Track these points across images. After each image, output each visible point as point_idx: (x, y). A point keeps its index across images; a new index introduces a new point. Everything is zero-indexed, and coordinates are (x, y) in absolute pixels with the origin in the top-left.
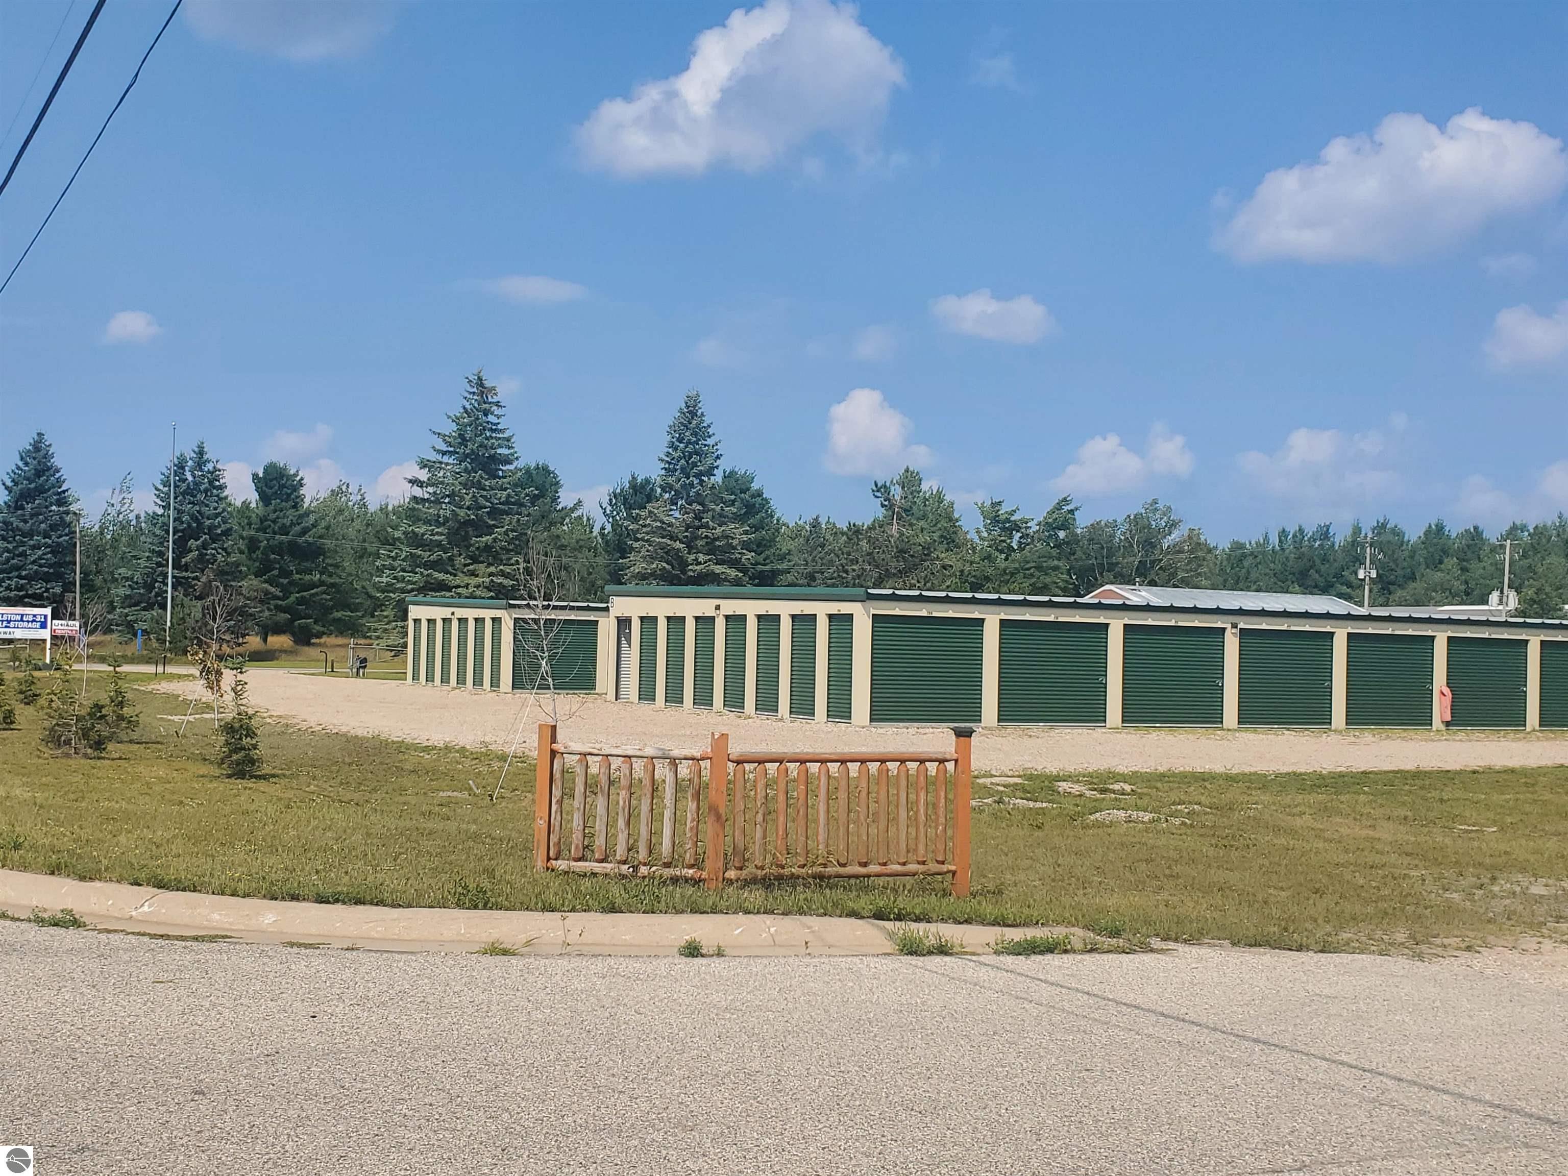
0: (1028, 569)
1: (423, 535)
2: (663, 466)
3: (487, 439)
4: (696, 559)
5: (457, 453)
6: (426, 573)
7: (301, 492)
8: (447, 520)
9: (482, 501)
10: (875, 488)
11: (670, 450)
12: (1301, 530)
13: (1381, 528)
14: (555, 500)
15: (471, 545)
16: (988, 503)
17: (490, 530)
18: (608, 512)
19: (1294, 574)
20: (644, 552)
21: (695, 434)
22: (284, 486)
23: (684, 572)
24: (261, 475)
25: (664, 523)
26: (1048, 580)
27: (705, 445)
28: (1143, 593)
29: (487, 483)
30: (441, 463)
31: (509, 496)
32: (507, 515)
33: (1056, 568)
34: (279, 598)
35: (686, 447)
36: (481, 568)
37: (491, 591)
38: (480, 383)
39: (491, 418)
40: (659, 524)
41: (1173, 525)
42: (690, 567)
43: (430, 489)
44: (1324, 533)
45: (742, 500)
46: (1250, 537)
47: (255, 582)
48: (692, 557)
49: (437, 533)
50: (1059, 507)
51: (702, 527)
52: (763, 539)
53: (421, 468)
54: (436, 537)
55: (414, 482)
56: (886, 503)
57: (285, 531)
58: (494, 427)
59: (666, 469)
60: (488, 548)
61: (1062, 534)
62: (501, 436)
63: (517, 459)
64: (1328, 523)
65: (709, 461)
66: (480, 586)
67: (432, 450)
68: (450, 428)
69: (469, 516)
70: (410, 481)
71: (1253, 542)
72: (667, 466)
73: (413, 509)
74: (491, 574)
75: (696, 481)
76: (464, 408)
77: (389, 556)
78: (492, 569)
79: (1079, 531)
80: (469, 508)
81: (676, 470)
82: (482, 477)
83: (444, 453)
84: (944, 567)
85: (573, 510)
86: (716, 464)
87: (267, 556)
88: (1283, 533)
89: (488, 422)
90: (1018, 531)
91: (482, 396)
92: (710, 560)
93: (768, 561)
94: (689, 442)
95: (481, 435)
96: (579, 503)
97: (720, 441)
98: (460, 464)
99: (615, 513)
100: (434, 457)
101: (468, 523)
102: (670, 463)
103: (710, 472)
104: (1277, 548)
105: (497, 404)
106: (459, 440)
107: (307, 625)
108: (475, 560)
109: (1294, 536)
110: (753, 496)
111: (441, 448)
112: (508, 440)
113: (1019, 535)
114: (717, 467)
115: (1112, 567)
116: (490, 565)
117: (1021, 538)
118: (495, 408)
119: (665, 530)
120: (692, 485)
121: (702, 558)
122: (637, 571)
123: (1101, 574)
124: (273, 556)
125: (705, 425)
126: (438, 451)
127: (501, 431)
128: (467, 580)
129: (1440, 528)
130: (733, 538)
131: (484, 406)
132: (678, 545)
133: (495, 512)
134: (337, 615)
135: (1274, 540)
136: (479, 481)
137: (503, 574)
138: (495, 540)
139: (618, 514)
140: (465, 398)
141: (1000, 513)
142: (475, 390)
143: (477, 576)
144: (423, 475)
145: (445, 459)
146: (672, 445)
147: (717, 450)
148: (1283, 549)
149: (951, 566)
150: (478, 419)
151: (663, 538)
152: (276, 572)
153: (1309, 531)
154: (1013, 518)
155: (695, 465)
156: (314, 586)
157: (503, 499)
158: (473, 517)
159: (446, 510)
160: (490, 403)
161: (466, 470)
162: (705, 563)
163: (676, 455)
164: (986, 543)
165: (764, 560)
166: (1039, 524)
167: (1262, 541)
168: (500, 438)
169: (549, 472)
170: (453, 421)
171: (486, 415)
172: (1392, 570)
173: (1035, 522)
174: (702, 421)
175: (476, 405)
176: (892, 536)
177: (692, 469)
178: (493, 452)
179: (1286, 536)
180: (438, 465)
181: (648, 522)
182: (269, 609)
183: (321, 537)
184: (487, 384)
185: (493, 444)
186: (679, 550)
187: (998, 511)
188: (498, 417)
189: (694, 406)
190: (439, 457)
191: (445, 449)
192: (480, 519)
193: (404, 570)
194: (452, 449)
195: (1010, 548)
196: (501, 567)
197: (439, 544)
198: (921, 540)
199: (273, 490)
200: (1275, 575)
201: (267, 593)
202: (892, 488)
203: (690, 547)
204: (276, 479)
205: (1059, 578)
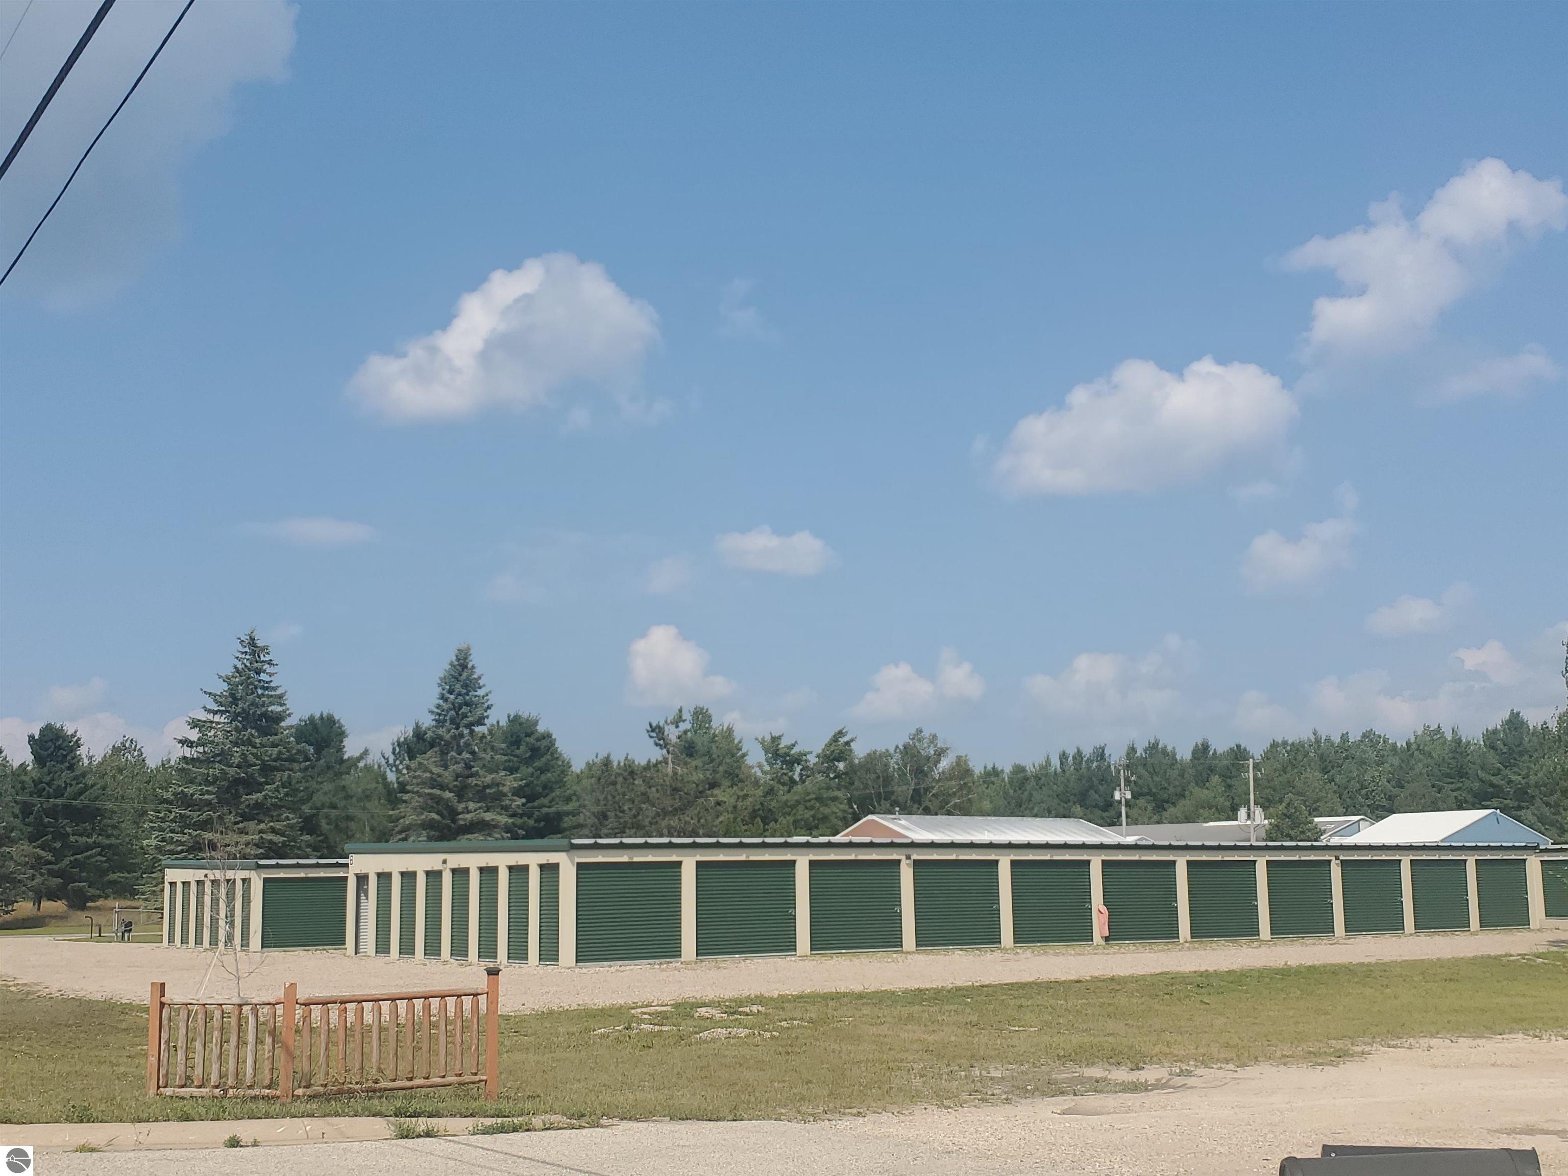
0: (810, 801)
1: (192, 795)
2: (433, 717)
3: (259, 697)
4: (467, 808)
5: (228, 712)
6: (195, 833)
7: (78, 753)
8: (216, 779)
9: (251, 758)
10: (649, 729)
11: (441, 702)
12: (1079, 753)
13: (1153, 748)
14: (340, 750)
15: (242, 803)
16: (768, 738)
17: (259, 788)
18: (391, 761)
19: (1075, 795)
20: (414, 804)
21: (465, 686)
22: (59, 748)
23: (454, 821)
24: (37, 737)
25: (433, 774)
26: (826, 811)
27: (476, 696)
28: (903, 822)
29: (258, 741)
30: (212, 722)
31: (280, 752)
32: (278, 771)
33: (834, 799)
34: (50, 863)
35: (456, 698)
36: (252, 825)
37: (261, 848)
38: (252, 642)
39: (263, 676)
40: (428, 775)
41: (940, 753)
42: (460, 816)
43: (201, 749)
44: (1100, 754)
45: (527, 743)
46: (1031, 761)
47: (26, 847)
48: (462, 805)
49: (208, 792)
50: (835, 739)
51: (472, 775)
52: (550, 782)
53: (191, 728)
54: (206, 797)
55: (185, 742)
56: (661, 742)
57: (59, 793)
58: (266, 685)
59: (436, 720)
60: (258, 805)
61: (841, 766)
62: (273, 693)
63: (289, 715)
64: (1103, 745)
65: (479, 712)
66: (249, 843)
67: (203, 710)
68: (221, 688)
69: (239, 773)
70: (180, 741)
71: (1037, 765)
72: (437, 717)
73: (183, 769)
74: (261, 832)
75: (466, 731)
76: (236, 667)
77: (158, 817)
78: (262, 826)
79: (857, 761)
80: (238, 767)
81: (445, 721)
82: (252, 735)
83: (215, 713)
84: (718, 803)
85: (360, 758)
86: (485, 714)
87: (41, 819)
88: (1063, 756)
89: (260, 681)
90: (799, 764)
91: (254, 655)
92: (480, 808)
93: (553, 803)
94: (460, 694)
95: (253, 693)
96: (366, 752)
97: (490, 692)
98: (231, 723)
99: (398, 762)
100: (203, 716)
101: (237, 781)
102: (440, 715)
103: (480, 722)
104: (1059, 769)
105: (270, 663)
106: (230, 699)
107: (81, 890)
108: (245, 817)
109: (1074, 758)
110: (538, 740)
111: (212, 708)
112: (280, 697)
113: (800, 767)
114: (487, 717)
115: (888, 795)
116: (260, 822)
117: (801, 770)
118: (266, 666)
119: (435, 780)
120: (461, 735)
121: (472, 805)
122: (407, 822)
123: (879, 802)
124: (46, 820)
125: (475, 676)
126: (209, 711)
127: (275, 689)
128: (236, 837)
129: (1205, 747)
130: (504, 785)
131: (256, 665)
132: (448, 795)
133: (267, 769)
134: (113, 876)
135: (1056, 762)
136: (249, 738)
137: (274, 831)
138: (265, 797)
139: (401, 763)
140: (237, 658)
141: (780, 746)
142: (247, 649)
143: (247, 834)
144: (194, 735)
145: (217, 718)
146: (442, 697)
147: (488, 700)
148: (1064, 771)
149: (725, 802)
150: (249, 678)
151: (432, 788)
152: (50, 837)
153: (1087, 751)
154: (793, 752)
155: (465, 716)
156: (89, 847)
157: (273, 756)
158: (243, 775)
159: (215, 770)
160: (263, 661)
161: (237, 729)
162: (475, 810)
163: (446, 706)
164: (769, 777)
165: (550, 802)
166: (818, 756)
167: (1044, 763)
168: (272, 696)
169: (334, 722)
170: (224, 681)
171: (258, 673)
172: (1165, 788)
173: (814, 754)
174: (473, 673)
175: (248, 664)
176: (667, 775)
177: (462, 719)
178: (264, 709)
179: (1067, 759)
180: (209, 725)
181: (417, 773)
182: (42, 874)
183: (96, 798)
184: (260, 643)
185: (264, 702)
186: (448, 800)
187: (779, 744)
188: (271, 675)
189: (465, 659)
190: (210, 716)
191: (216, 709)
192: (251, 776)
193: (172, 831)
194: (223, 708)
195: (792, 780)
196: (272, 824)
197: (209, 803)
198: (695, 778)
199: (49, 752)
200: (1057, 796)
201: (39, 858)
202: (666, 728)
203: (461, 796)
204: (51, 740)
205: (838, 808)
